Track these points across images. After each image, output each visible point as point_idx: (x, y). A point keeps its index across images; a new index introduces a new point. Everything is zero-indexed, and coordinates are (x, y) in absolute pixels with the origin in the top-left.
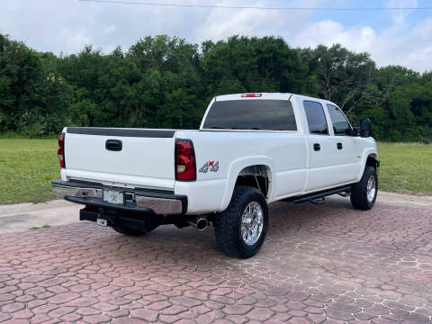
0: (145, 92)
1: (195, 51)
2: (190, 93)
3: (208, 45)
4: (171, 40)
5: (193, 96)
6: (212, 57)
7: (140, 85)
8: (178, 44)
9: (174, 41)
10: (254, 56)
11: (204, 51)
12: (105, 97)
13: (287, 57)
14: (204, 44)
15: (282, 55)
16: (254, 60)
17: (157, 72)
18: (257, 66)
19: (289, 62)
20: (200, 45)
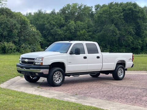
0: (67, 32)
1: (91, 10)
2: (89, 32)
3: (97, 7)
4: (80, 5)
5: (91, 33)
6: (100, 13)
7: (65, 28)
8: (83, 7)
9: (81, 6)
10: (121, 12)
11: (96, 10)
12: (48, 35)
13: (138, 12)
14: (95, 6)
15: (136, 11)
16: (122, 14)
17: (73, 22)
18: (123, 17)
19: (140, 15)
20: (94, 7)
